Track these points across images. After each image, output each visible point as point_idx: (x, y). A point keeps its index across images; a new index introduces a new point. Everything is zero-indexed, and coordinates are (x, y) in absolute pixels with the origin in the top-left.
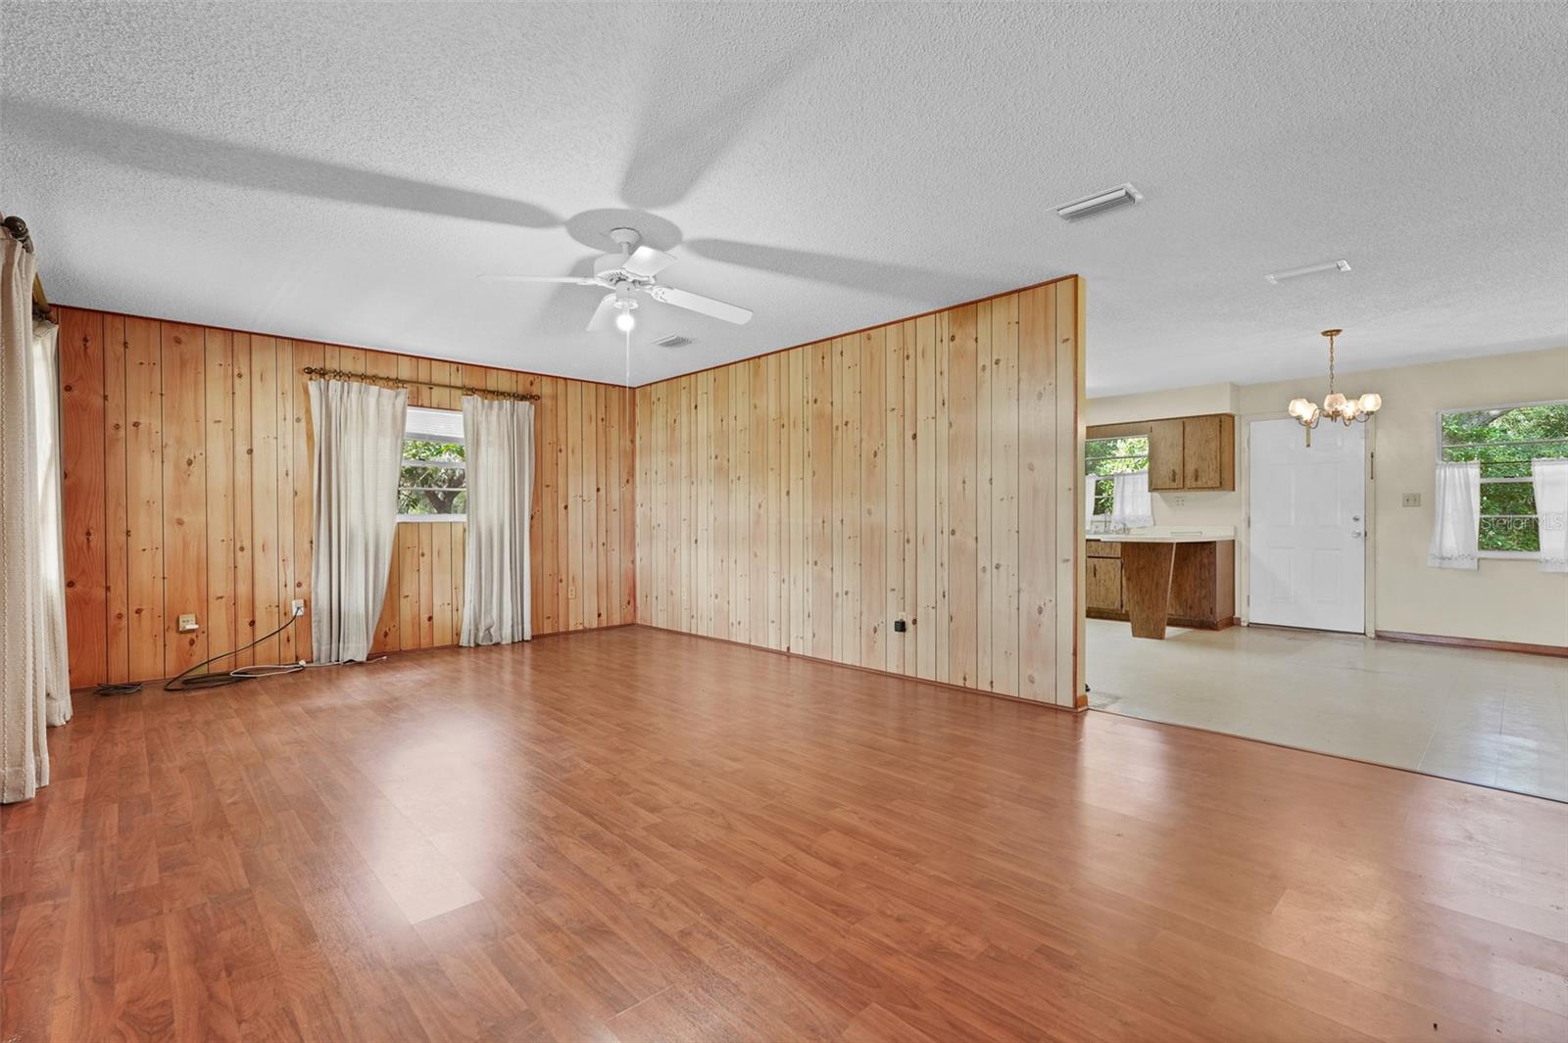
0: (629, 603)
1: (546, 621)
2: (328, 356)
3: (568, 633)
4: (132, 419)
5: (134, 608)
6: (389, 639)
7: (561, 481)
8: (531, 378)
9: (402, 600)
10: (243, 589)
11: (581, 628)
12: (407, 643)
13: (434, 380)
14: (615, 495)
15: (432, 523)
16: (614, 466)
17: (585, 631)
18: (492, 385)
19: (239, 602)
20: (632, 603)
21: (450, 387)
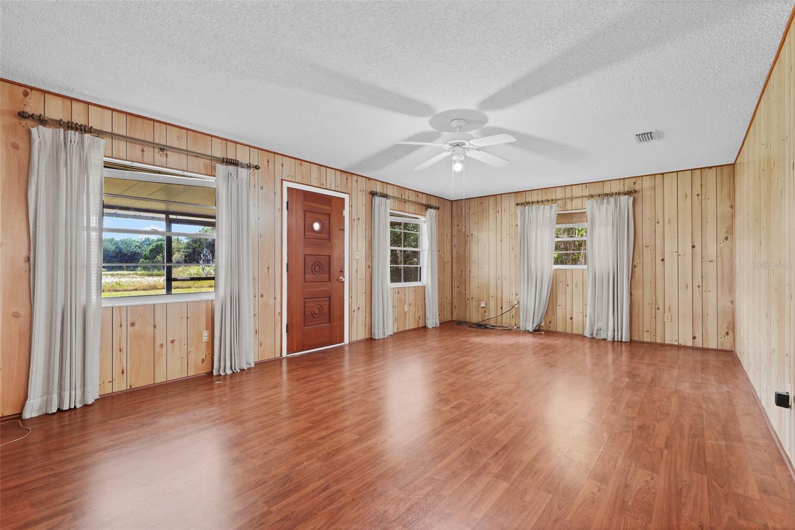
0: (727, 334)
1: (645, 333)
2: (527, 195)
3: (663, 345)
4: (471, 233)
5: (471, 297)
6: (552, 325)
7: (659, 243)
8: (634, 180)
9: (558, 307)
10: (499, 294)
11: (676, 343)
12: (560, 329)
13: (573, 196)
14: (711, 250)
15: (572, 270)
16: (711, 228)
17: (679, 347)
18: (607, 191)
19: (498, 299)
20: (731, 334)
21: (582, 197)
